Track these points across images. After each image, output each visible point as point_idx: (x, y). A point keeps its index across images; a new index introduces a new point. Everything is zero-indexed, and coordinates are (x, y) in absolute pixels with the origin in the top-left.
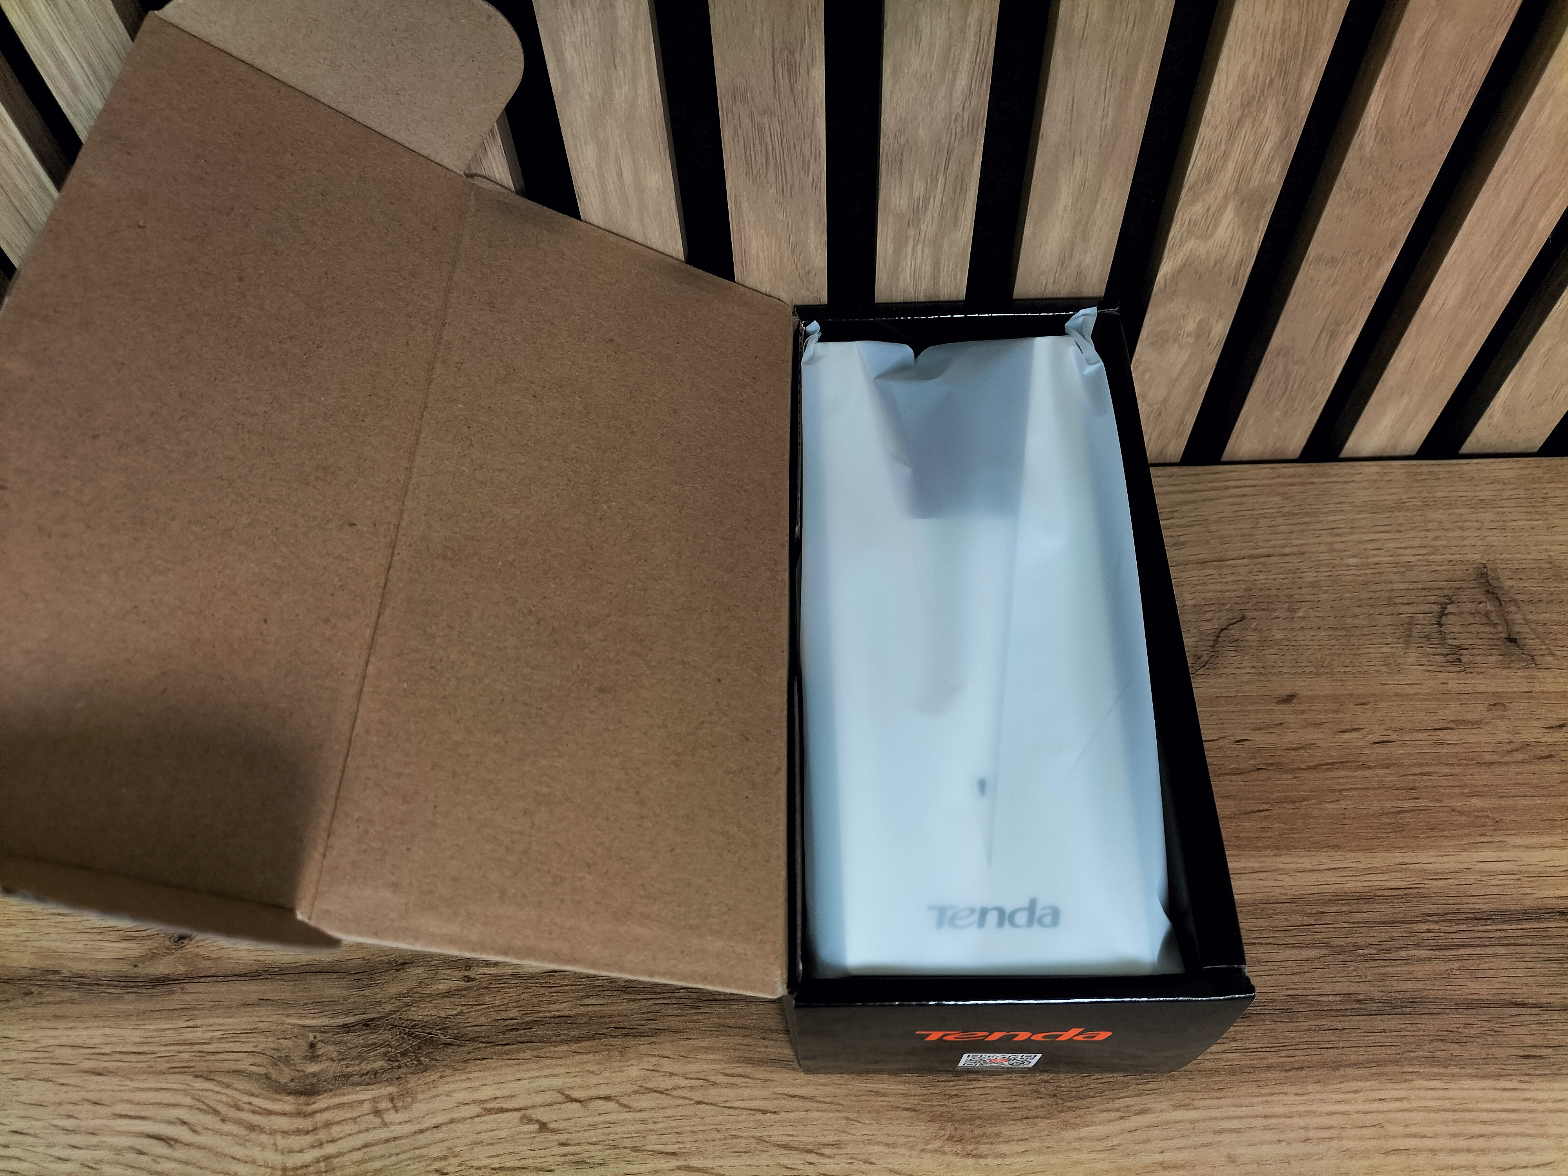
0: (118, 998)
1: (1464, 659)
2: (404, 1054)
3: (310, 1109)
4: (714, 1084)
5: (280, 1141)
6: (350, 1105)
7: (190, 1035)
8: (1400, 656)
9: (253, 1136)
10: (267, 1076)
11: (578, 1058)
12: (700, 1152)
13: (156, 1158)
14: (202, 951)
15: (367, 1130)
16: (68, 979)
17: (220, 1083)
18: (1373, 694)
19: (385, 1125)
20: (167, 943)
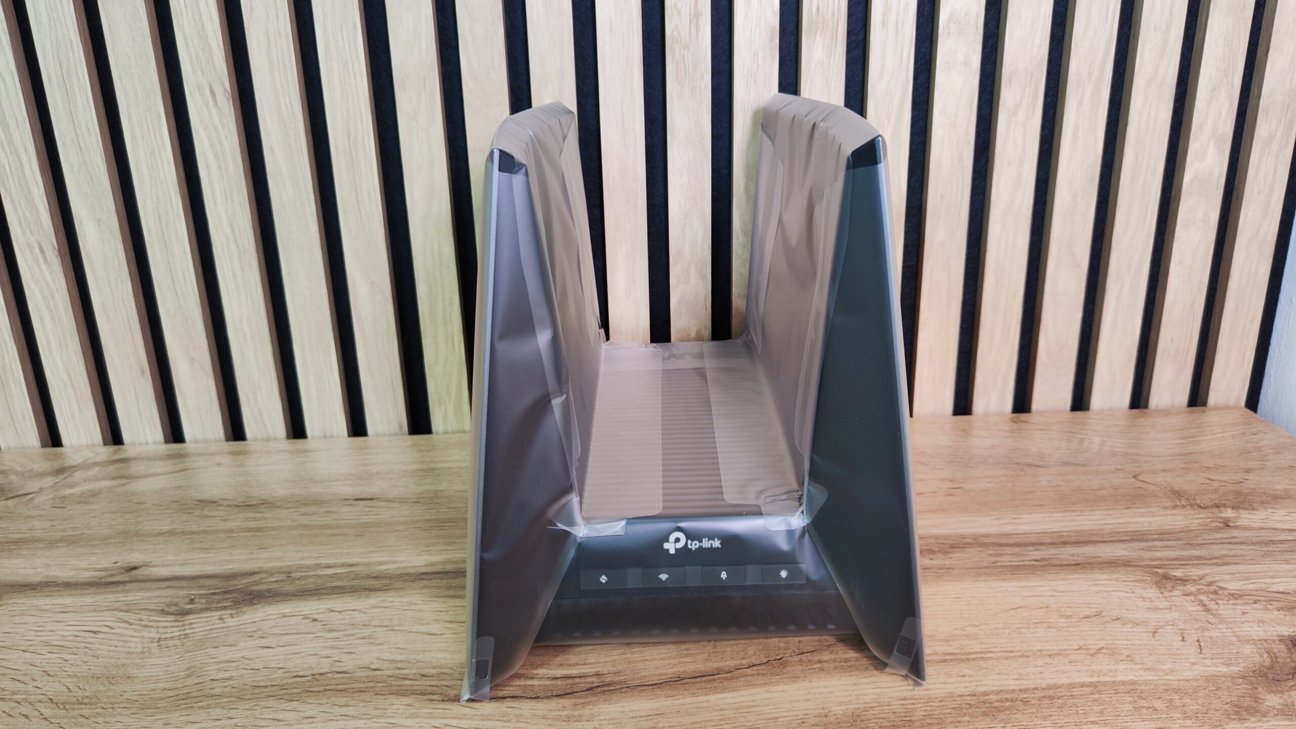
0: (85, 589)
2: (243, 600)
3: (183, 619)
4: (415, 604)
5: (161, 630)
6: (207, 617)
7: (123, 599)
9: (146, 629)
10: (162, 610)
11: (342, 598)
12: (401, 625)
13: (85, 638)
14: (141, 573)
15: (213, 624)
16: (61, 584)
17: (134, 613)
19: (224, 622)
20: (122, 571)
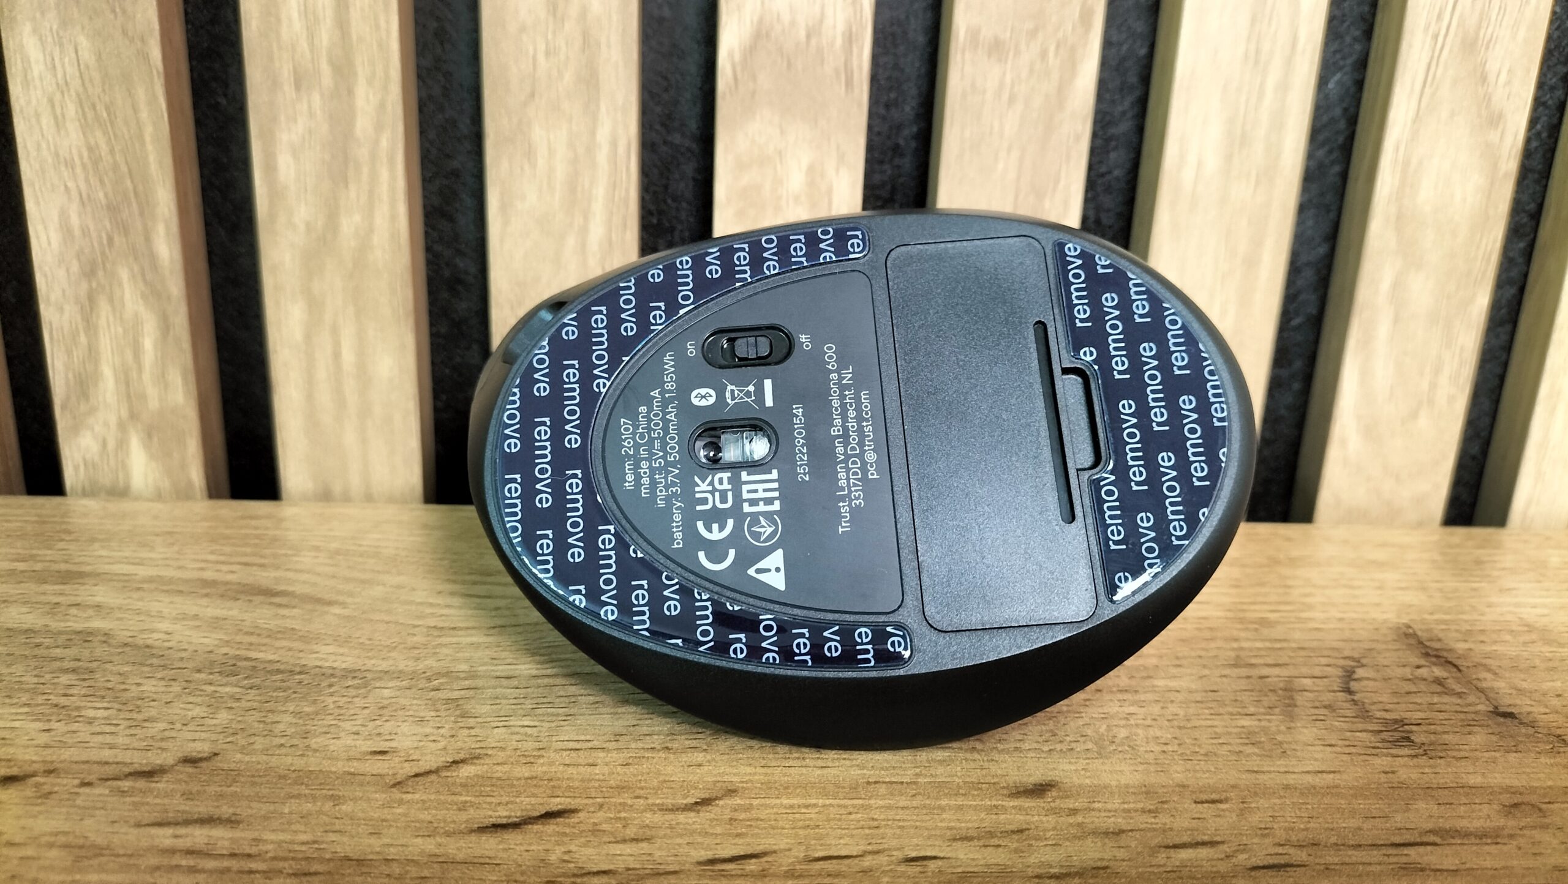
1: (1418, 738)
8: (1279, 732)
18: (1234, 787)
